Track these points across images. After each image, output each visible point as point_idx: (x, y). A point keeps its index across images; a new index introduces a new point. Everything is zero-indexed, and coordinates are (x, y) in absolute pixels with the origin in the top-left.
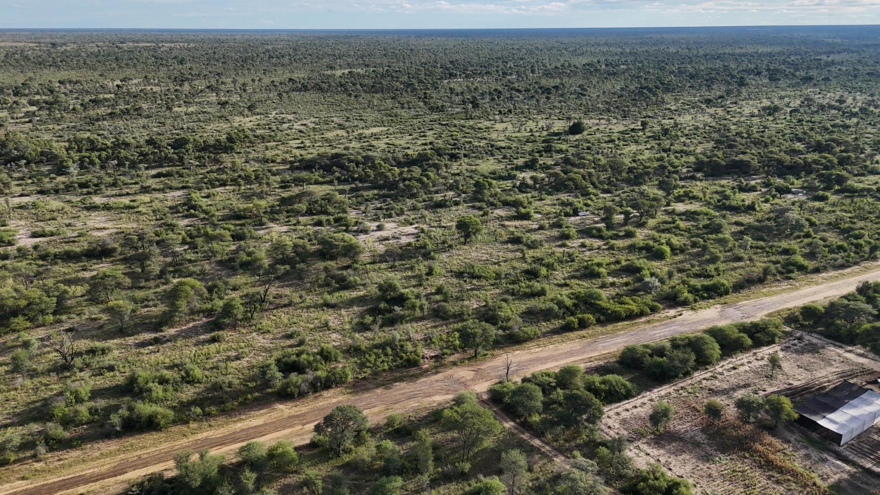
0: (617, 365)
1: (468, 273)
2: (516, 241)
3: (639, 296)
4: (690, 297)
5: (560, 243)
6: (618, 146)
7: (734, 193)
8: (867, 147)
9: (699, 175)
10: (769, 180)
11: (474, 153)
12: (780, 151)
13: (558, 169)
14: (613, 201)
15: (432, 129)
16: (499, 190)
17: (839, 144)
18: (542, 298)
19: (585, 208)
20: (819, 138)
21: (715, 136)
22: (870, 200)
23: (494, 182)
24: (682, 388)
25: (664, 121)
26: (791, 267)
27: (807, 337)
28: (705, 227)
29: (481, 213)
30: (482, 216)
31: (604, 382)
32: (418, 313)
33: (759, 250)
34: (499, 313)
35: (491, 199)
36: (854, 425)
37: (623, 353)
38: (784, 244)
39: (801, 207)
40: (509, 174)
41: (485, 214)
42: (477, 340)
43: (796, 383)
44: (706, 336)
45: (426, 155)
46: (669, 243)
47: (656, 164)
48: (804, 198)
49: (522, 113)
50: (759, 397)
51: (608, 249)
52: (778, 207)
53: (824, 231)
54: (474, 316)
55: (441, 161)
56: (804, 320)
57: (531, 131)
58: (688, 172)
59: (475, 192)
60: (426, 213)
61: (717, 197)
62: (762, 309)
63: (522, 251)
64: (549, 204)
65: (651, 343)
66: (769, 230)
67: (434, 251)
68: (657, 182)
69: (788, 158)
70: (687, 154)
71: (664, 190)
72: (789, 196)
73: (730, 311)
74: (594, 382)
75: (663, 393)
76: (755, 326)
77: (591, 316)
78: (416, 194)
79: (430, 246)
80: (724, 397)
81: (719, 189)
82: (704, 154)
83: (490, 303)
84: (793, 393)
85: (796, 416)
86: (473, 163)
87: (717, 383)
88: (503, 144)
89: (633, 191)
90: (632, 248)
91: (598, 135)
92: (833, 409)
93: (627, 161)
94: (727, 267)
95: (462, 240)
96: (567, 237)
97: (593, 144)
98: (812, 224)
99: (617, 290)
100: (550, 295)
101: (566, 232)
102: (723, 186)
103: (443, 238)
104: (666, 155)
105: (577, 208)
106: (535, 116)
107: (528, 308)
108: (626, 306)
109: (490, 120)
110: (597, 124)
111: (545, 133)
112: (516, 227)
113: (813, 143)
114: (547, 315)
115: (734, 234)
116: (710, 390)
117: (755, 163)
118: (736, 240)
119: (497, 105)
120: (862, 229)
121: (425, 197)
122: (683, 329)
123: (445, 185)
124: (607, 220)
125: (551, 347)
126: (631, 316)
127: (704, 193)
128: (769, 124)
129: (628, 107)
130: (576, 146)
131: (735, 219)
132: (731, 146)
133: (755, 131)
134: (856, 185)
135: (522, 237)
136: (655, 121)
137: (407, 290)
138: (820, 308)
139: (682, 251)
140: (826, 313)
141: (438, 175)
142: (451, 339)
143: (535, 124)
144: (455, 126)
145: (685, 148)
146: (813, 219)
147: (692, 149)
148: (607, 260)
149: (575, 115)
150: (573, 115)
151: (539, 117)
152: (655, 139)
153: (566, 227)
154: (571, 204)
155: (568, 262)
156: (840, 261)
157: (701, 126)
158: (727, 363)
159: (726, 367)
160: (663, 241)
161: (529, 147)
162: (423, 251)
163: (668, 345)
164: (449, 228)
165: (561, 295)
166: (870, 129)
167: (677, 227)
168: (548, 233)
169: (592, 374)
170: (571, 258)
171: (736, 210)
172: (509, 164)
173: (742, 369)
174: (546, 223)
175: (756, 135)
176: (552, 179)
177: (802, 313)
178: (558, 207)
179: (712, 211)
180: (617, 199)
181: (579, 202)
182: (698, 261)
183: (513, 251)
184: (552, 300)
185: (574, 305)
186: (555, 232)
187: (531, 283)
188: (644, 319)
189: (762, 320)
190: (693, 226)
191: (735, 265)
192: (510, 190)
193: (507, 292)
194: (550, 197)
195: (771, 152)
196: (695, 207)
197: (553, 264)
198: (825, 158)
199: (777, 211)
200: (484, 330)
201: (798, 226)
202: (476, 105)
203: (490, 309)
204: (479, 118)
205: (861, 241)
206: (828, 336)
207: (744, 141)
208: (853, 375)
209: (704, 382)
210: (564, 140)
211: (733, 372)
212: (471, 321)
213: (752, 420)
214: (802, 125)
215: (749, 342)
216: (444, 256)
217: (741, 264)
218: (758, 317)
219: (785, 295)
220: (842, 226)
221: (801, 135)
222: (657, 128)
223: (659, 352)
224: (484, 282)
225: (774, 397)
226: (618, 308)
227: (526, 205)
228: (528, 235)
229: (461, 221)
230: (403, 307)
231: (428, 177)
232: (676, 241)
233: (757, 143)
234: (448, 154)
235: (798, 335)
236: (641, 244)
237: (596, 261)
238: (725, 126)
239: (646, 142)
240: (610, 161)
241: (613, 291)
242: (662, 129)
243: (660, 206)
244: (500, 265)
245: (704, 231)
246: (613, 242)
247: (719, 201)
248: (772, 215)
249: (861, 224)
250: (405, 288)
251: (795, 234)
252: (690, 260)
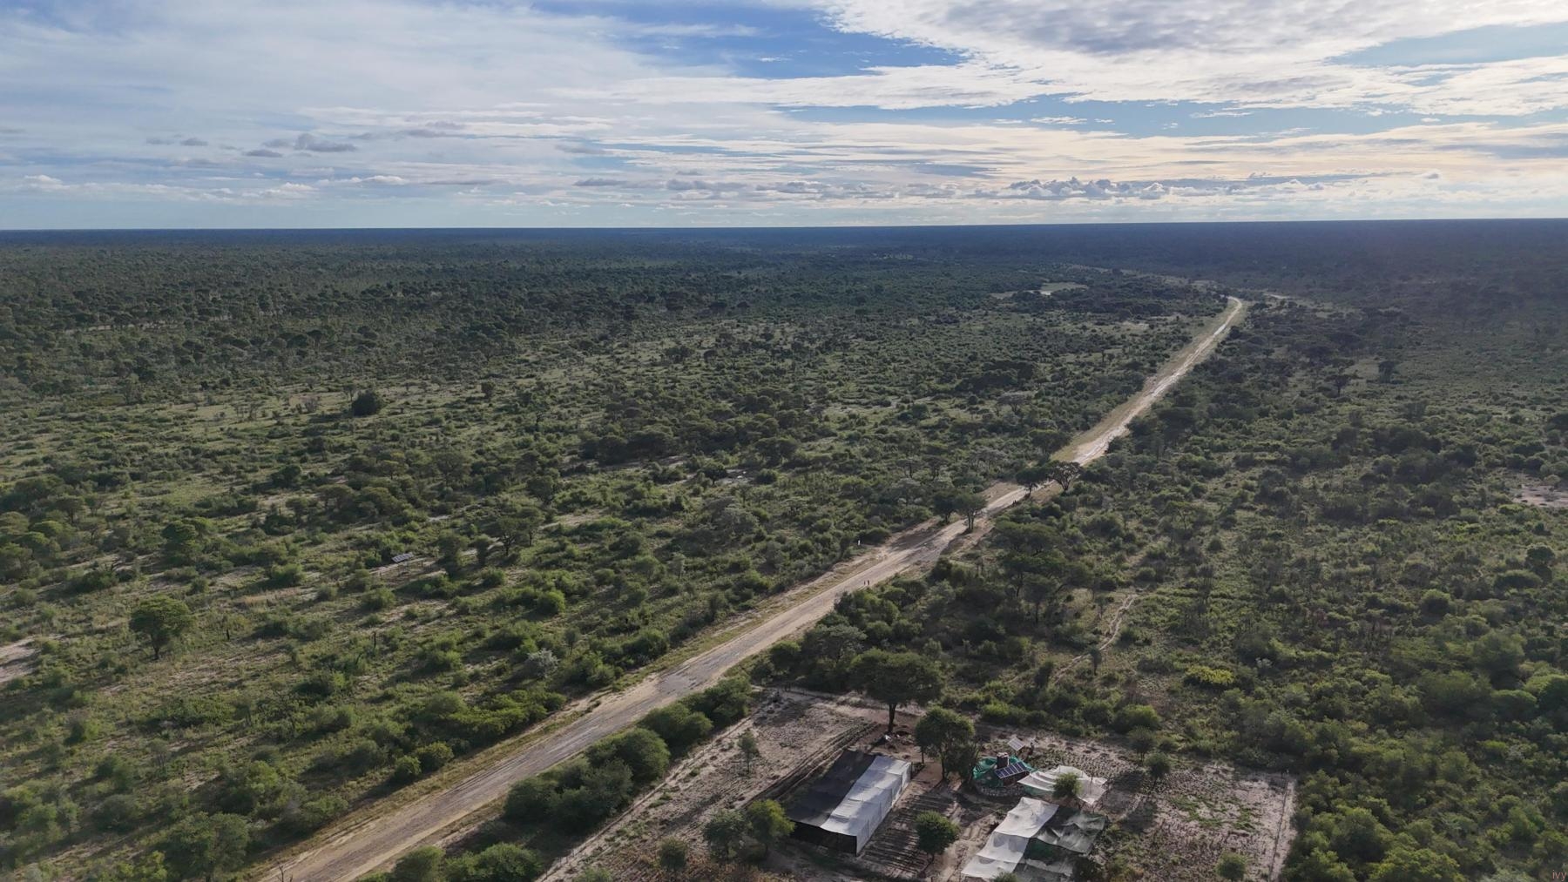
0: (503, 824)
1: (172, 719)
2: (272, 631)
3: (524, 688)
4: (608, 670)
5: (364, 620)
6: (449, 429)
7: (649, 487)
8: (810, 398)
9: (591, 465)
10: (694, 461)
11: (154, 469)
12: (702, 414)
13: (341, 482)
14: (454, 526)
15: (47, 431)
16: (222, 537)
17: (776, 397)
18: (342, 734)
19: (403, 547)
20: (749, 391)
21: (605, 398)
22: (828, 474)
23: (209, 522)
24: (619, 833)
25: (520, 382)
26: (746, 591)
27: (785, 696)
28: (614, 548)
29: (188, 587)
30: (189, 593)
31: (482, 865)
32: (56, 832)
33: (699, 572)
34: (254, 786)
35: (207, 557)
36: (868, 817)
37: (511, 798)
38: (731, 557)
39: (743, 495)
40: (240, 502)
41: (198, 588)
42: (209, 855)
43: (783, 773)
44: (643, 731)
45: (37, 485)
46: (560, 585)
47: (518, 455)
48: (745, 482)
49: (253, 383)
50: (735, 813)
51: (457, 615)
52: (713, 500)
53: (780, 527)
54: (195, 807)
55: (77, 494)
56: (777, 669)
57: (276, 415)
58: (573, 461)
59: (168, 547)
60: (50, 608)
61: (623, 496)
62: (717, 665)
63: (289, 649)
64: (332, 549)
65: (556, 767)
66: (707, 536)
67: (81, 687)
68: (525, 485)
69: (714, 424)
70: (567, 432)
71: (538, 496)
72: (726, 481)
73: (673, 679)
74: (465, 870)
75: (588, 851)
76: (711, 694)
77: (442, 745)
78: (19, 570)
79: (69, 677)
80: (685, 830)
81: (626, 483)
82: (592, 429)
83: (231, 770)
84: (781, 790)
85: (792, 826)
86: (154, 490)
87: (671, 807)
88: (219, 446)
89: (486, 504)
90: (499, 605)
91: (408, 414)
92: (837, 800)
93: (468, 453)
94: (657, 608)
95: (149, 651)
96: (377, 606)
97: (401, 430)
98: (763, 519)
99: (484, 686)
100: (358, 724)
101: (375, 597)
102: (630, 478)
103: (99, 656)
104: (532, 437)
105: (389, 549)
106: (280, 389)
107: (314, 761)
108: (504, 711)
109: (184, 402)
110: (405, 395)
111: (305, 418)
112: (269, 604)
113: (743, 399)
114: (357, 764)
115: (657, 553)
116: (663, 822)
117: (670, 436)
118: (664, 562)
119: (195, 372)
120: (825, 516)
121: (44, 574)
122: (604, 729)
123: (92, 542)
124: (448, 563)
125: (372, 825)
126: (515, 728)
127: (604, 493)
128: (679, 375)
129: (454, 361)
130: (371, 437)
131: (658, 527)
132: (631, 414)
133: (661, 386)
134: (807, 454)
135: (286, 623)
136: (506, 382)
137: (19, 788)
138: (794, 645)
139: (584, 594)
140: (804, 651)
141: (73, 523)
142: (145, 870)
143: (282, 402)
144: (103, 419)
145: (562, 423)
146: (763, 512)
147: (573, 423)
148: (459, 634)
149: (360, 382)
150: (356, 382)
151: (289, 389)
152: (510, 413)
153: (373, 588)
154: (376, 544)
155: (385, 652)
156: (807, 569)
157: (581, 385)
158: (681, 771)
159: (681, 776)
160: (551, 583)
161: (275, 447)
162: (51, 692)
163: (584, 762)
164: (114, 631)
165: (380, 719)
166: (809, 374)
167: (570, 556)
168: (338, 605)
169: (460, 856)
170: (390, 643)
171: (655, 513)
172: (237, 484)
173: (705, 772)
174: (331, 586)
175: (664, 394)
176: (332, 502)
177: (772, 659)
178: (350, 552)
179: (620, 521)
180: (460, 522)
181: (391, 537)
182: (611, 607)
183: (269, 653)
184: (363, 733)
185: (408, 731)
186: (352, 601)
187: (315, 710)
188: (537, 728)
189: (721, 683)
190: (595, 549)
191: (668, 602)
192: (246, 534)
193: (266, 738)
194: (333, 536)
195: (690, 418)
196: (591, 517)
197: (356, 662)
198: (762, 419)
199: (711, 506)
200: (223, 830)
201: (744, 526)
202: (146, 375)
203: (232, 783)
204: (158, 399)
205: (828, 535)
206: (812, 687)
207: (648, 404)
208: (853, 738)
209: (652, 811)
210: (344, 427)
211: (693, 780)
212: (190, 818)
213: (732, 853)
214: (723, 373)
215: (708, 723)
216: (107, 695)
217: (676, 598)
218: (714, 680)
219: (746, 636)
220: (800, 517)
221: (725, 389)
222: (511, 394)
223: (572, 778)
224: (210, 730)
225: (757, 805)
226: (489, 718)
227: (284, 557)
228: (298, 614)
229: (140, 612)
230: (13, 828)
231: (48, 532)
232: (570, 579)
233: (668, 405)
234: (93, 478)
235: (773, 695)
236: (515, 594)
237: (438, 640)
238: (616, 382)
239: (495, 419)
240: (437, 457)
241: (476, 690)
242: (519, 395)
243: (536, 525)
244: (244, 687)
245: (614, 554)
246: (463, 600)
247: (628, 502)
248: (707, 514)
249: (823, 510)
250: (14, 783)
251: (743, 538)
252: (598, 607)
